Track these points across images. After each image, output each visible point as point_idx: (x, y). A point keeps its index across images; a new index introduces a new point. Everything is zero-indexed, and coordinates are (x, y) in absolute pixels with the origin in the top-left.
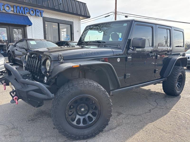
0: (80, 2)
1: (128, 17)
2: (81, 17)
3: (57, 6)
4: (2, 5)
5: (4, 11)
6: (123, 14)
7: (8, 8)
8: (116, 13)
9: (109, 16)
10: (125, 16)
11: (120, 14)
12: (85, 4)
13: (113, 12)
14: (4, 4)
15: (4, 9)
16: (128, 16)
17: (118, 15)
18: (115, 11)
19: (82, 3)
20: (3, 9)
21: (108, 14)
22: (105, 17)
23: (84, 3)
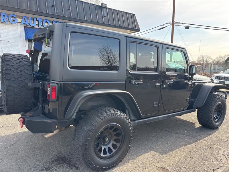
0: (128, 13)
1: (189, 29)
2: (128, 31)
3: (101, 19)
4: (41, 21)
5: (42, 27)
6: (183, 25)
7: (47, 23)
8: (174, 24)
9: (164, 27)
10: (185, 27)
11: (179, 25)
12: (134, 15)
13: (170, 22)
14: (42, 20)
15: (43, 25)
16: (190, 27)
17: (176, 26)
18: (172, 21)
19: (131, 14)
20: (41, 25)
21: (163, 25)
22: (159, 29)
23: (132, 14)
